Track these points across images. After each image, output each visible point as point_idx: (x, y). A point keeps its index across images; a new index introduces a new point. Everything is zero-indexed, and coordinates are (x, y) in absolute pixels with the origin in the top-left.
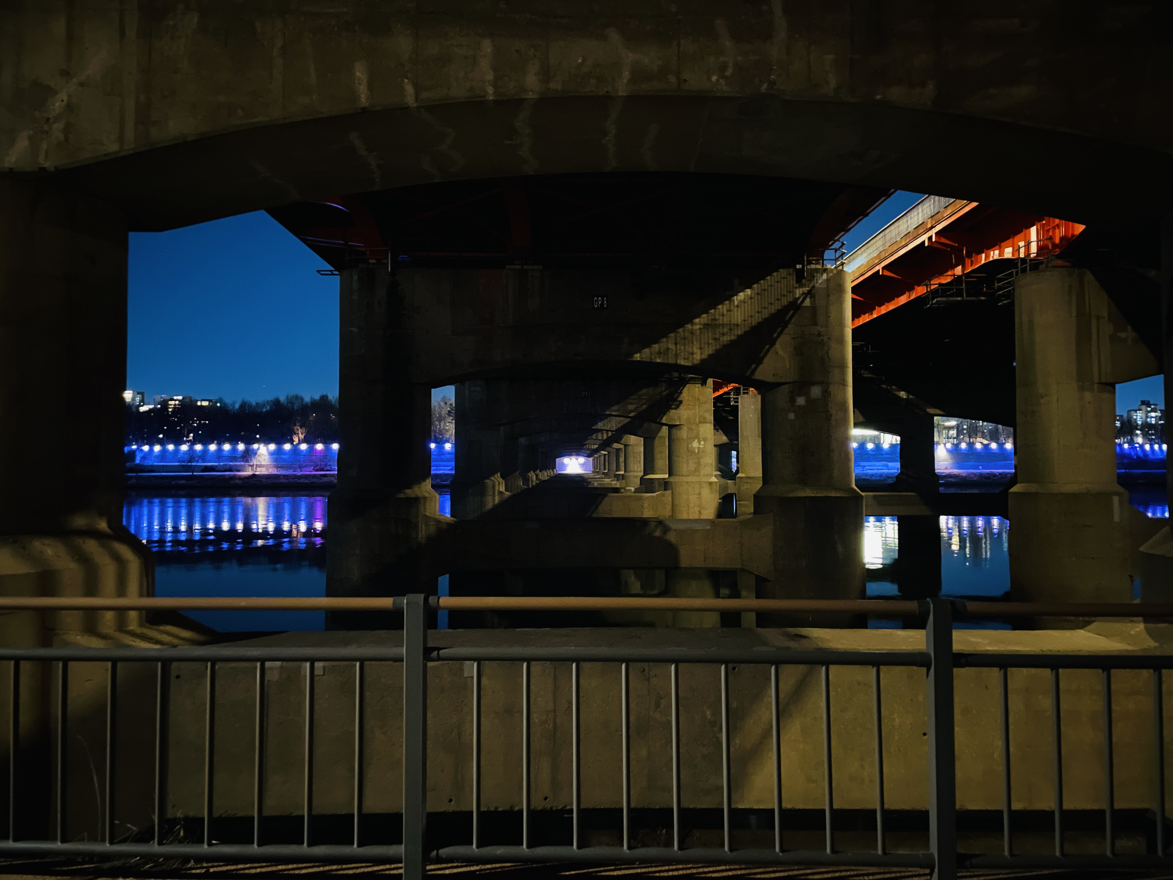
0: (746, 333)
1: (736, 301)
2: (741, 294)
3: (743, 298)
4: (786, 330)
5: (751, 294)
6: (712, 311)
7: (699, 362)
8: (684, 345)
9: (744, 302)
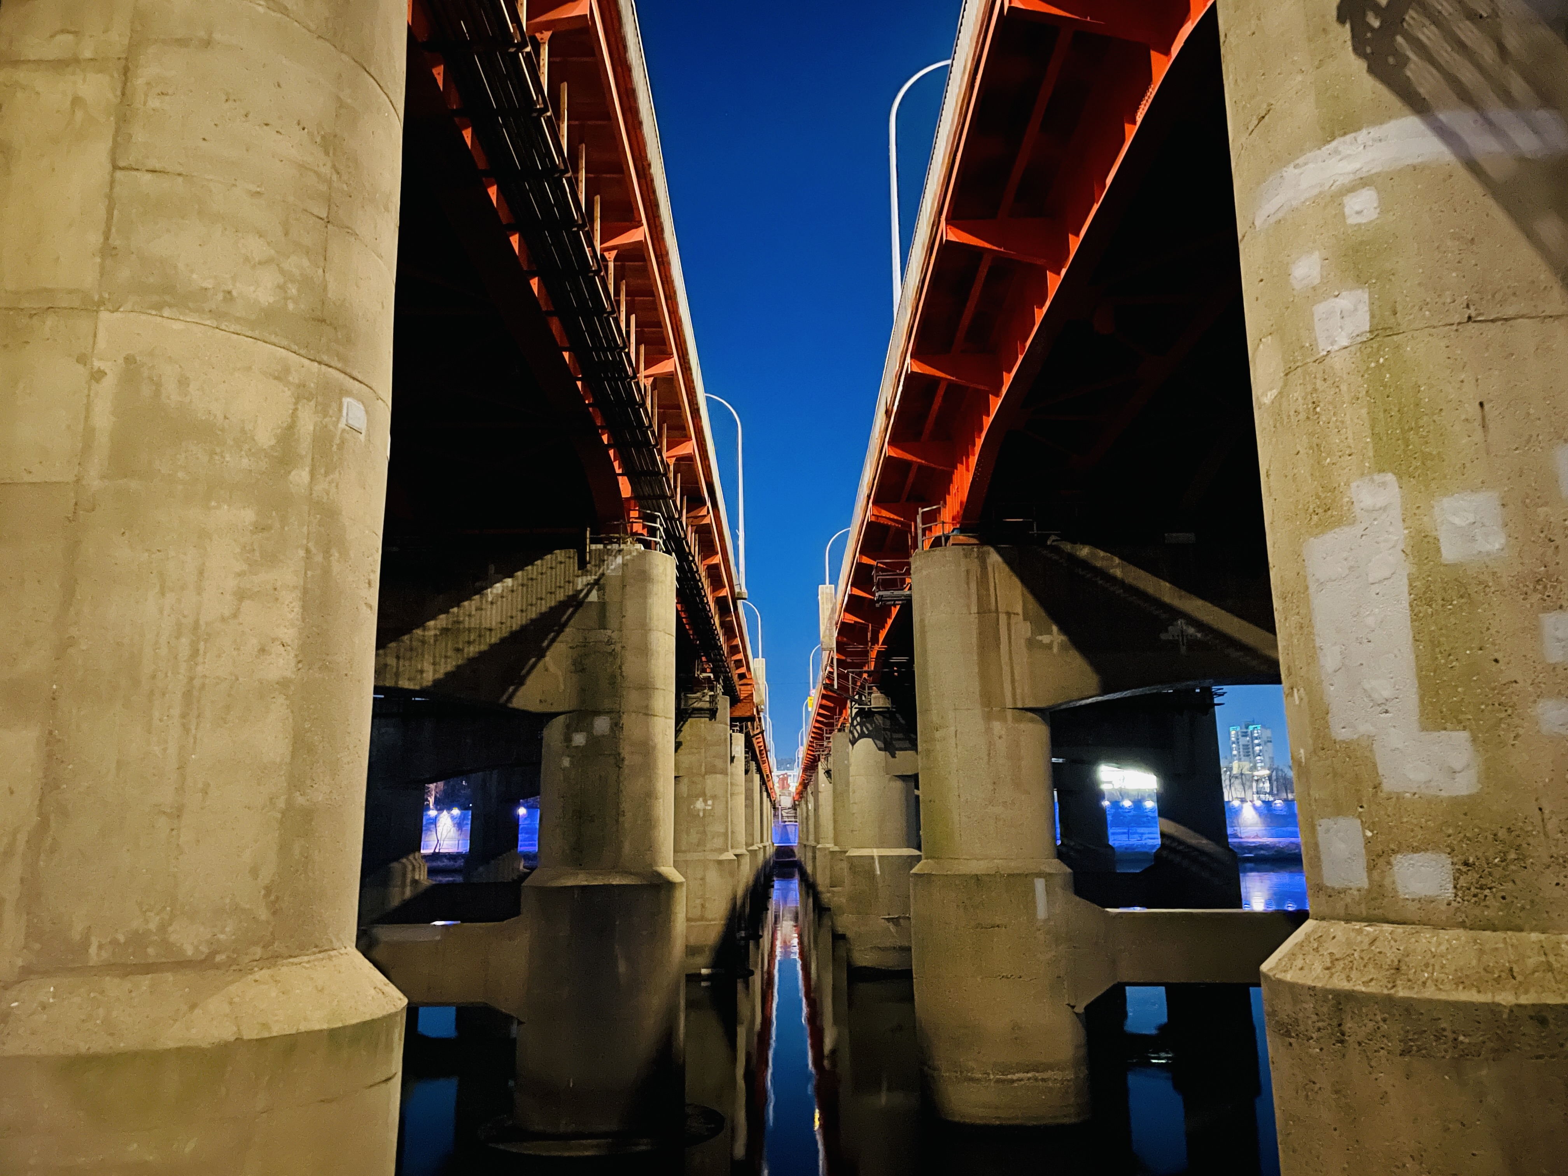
0: (503, 640)
1: (489, 595)
2: (498, 585)
3: (500, 591)
4: (562, 637)
5: (513, 586)
6: (455, 610)
7: (430, 684)
8: (410, 659)
9: (502, 597)
